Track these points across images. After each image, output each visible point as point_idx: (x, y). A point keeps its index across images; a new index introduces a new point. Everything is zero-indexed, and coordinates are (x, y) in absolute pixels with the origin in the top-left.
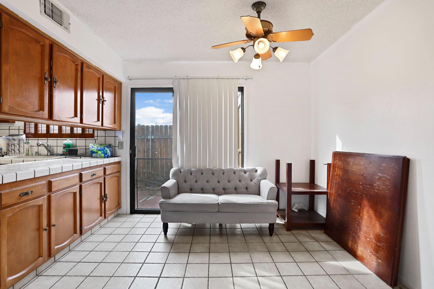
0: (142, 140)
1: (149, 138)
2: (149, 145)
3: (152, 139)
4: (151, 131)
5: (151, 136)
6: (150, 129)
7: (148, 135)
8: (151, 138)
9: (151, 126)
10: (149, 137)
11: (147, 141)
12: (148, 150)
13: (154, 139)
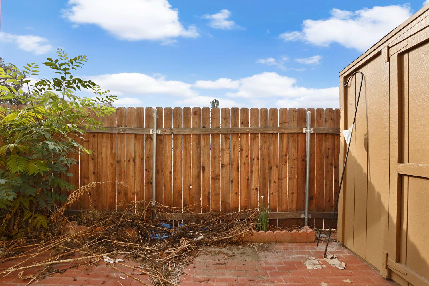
0: (138, 136)
1: (151, 133)
2: (151, 149)
3: (157, 135)
4: (157, 119)
5: (157, 129)
6: (155, 115)
7: (149, 126)
8: (155, 132)
9: (157, 108)
10: (151, 131)
11: (147, 139)
12: (150, 157)
13: (161, 135)
